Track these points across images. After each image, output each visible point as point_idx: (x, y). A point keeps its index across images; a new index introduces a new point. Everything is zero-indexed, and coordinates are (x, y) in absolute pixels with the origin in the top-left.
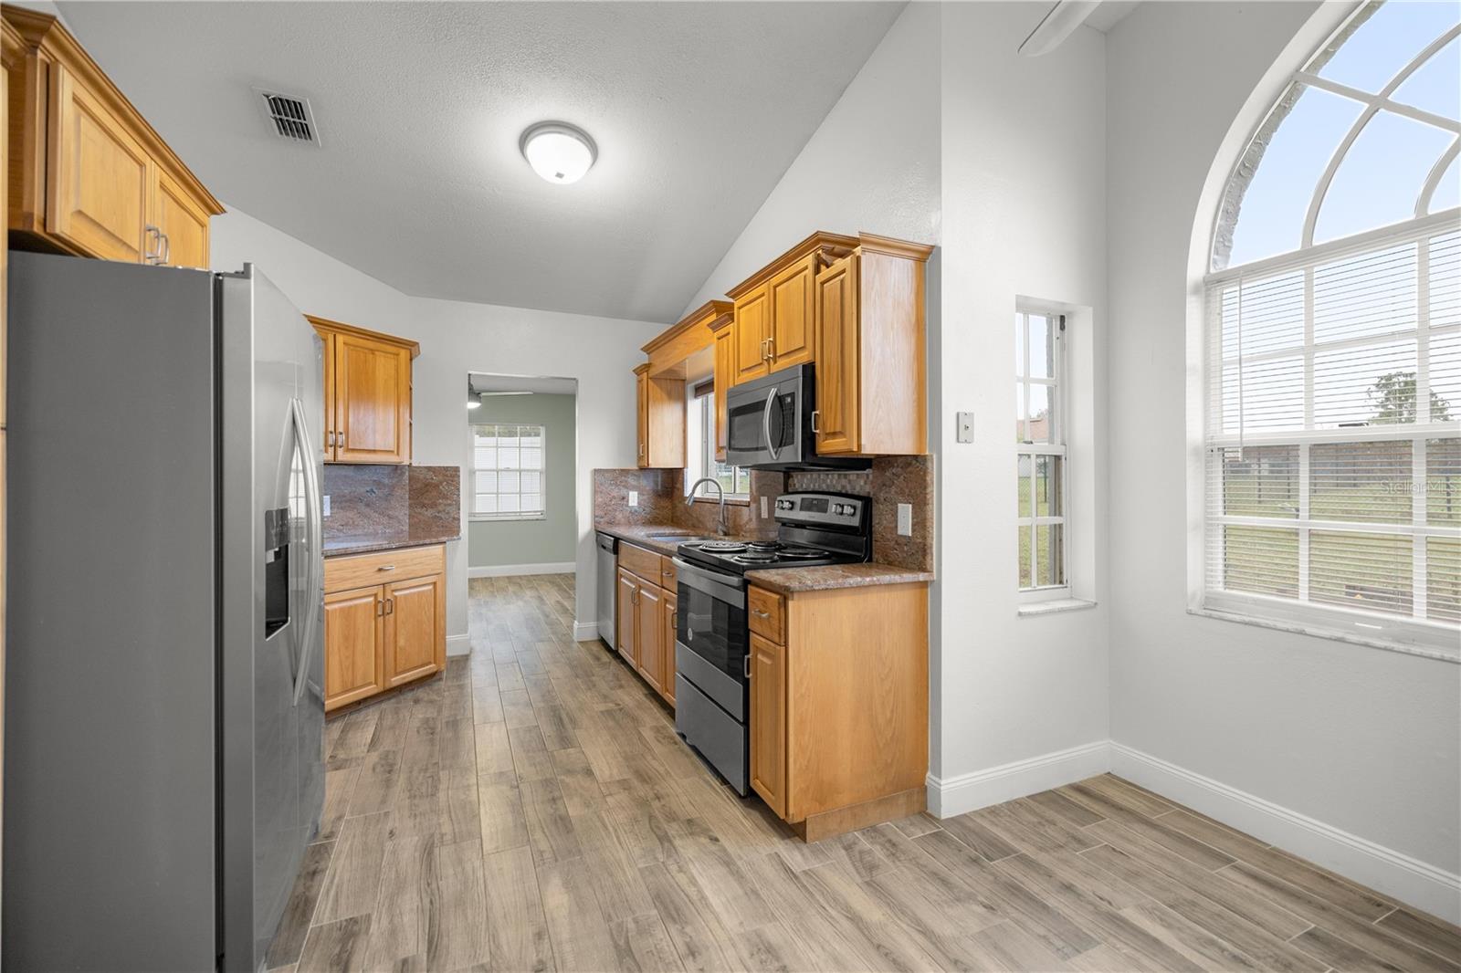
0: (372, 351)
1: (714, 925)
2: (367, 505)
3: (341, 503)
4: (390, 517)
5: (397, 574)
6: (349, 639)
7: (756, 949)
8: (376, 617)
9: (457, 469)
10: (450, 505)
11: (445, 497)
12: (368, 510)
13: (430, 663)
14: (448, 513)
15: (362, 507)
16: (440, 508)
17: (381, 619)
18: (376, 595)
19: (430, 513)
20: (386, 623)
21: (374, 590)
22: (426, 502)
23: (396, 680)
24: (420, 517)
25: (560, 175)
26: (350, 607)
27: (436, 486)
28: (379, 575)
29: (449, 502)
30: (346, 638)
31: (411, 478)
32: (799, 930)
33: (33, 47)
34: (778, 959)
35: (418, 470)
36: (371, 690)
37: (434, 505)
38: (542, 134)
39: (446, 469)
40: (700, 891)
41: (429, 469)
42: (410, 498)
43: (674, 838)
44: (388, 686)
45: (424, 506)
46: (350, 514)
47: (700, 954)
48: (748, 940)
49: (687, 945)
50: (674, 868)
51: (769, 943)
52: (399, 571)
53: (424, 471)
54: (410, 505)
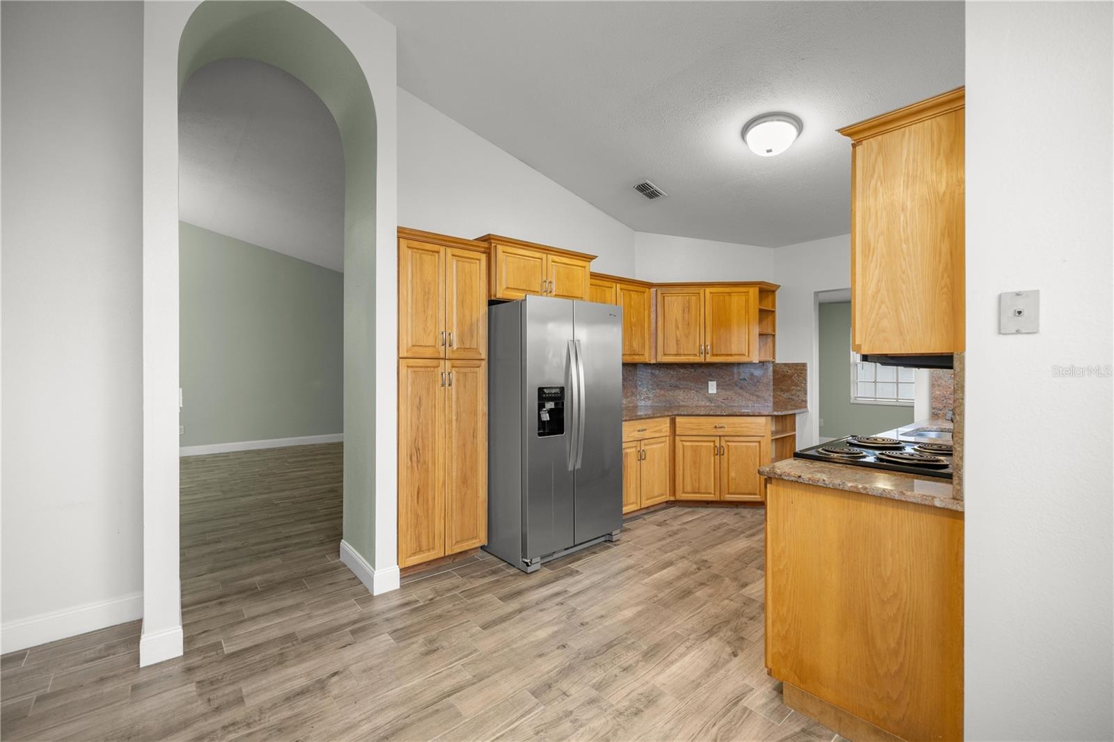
0: (729, 293)
1: (653, 673)
2: (741, 388)
3: (723, 386)
4: (758, 396)
5: (728, 432)
6: (696, 463)
7: (647, 695)
8: (715, 455)
9: (804, 365)
10: (799, 390)
11: (796, 385)
12: (741, 391)
13: (756, 494)
14: (798, 396)
15: (737, 389)
16: (793, 392)
17: (718, 457)
18: (714, 441)
19: (786, 395)
20: (722, 460)
21: (713, 439)
22: (784, 388)
23: (729, 497)
24: (780, 398)
25: (769, 151)
26: (697, 446)
27: (790, 377)
28: (715, 430)
29: (799, 388)
30: (695, 463)
31: (774, 371)
32: (680, 714)
33: (491, 243)
34: (646, 707)
35: (778, 366)
36: (711, 497)
37: (789, 390)
38: (756, 125)
39: (797, 365)
40: (676, 660)
41: (786, 365)
42: (773, 385)
43: (717, 636)
44: (722, 499)
45: (782, 390)
46: (729, 393)
47: (627, 672)
48: (652, 691)
49: (630, 666)
50: (688, 644)
51: (657, 701)
52: (730, 430)
53: (783, 366)
54: (774, 390)
